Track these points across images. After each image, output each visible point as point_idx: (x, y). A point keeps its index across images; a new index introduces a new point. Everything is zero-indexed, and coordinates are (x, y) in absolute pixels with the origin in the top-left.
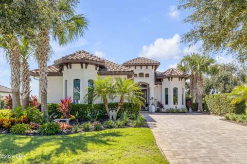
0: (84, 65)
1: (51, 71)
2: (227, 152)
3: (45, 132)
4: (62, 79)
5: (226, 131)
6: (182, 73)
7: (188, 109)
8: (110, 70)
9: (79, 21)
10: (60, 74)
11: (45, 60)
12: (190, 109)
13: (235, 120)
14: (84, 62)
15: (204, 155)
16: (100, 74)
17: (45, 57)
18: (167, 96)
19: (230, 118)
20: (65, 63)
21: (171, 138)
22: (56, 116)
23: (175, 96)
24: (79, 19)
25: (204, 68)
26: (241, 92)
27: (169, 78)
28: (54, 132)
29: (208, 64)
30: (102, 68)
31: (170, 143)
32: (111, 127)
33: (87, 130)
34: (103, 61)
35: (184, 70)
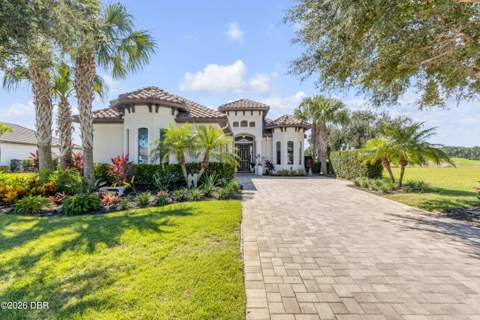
0: (154, 107)
1: (107, 116)
2: (345, 242)
3: (69, 210)
4: (123, 128)
5: (351, 204)
6: (299, 122)
7: (307, 171)
8: (193, 114)
9: (140, 40)
10: (119, 120)
11: (88, 98)
12: (310, 171)
13: (367, 186)
14: (153, 103)
15: (305, 250)
16: (178, 121)
17: (88, 94)
18: (279, 153)
19: (361, 184)
20: (125, 104)
21: (266, 218)
22: (104, 183)
23: (291, 152)
24: (141, 37)
25: (329, 115)
26: (375, 148)
27: (281, 128)
28: (85, 210)
29: (335, 108)
30: (182, 112)
31: (261, 227)
32: (183, 199)
33: (144, 204)
34: (183, 103)
35: (304, 118)
